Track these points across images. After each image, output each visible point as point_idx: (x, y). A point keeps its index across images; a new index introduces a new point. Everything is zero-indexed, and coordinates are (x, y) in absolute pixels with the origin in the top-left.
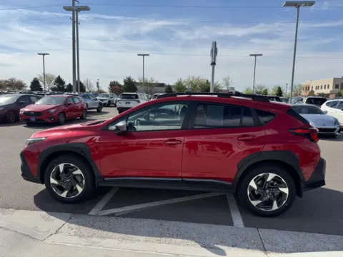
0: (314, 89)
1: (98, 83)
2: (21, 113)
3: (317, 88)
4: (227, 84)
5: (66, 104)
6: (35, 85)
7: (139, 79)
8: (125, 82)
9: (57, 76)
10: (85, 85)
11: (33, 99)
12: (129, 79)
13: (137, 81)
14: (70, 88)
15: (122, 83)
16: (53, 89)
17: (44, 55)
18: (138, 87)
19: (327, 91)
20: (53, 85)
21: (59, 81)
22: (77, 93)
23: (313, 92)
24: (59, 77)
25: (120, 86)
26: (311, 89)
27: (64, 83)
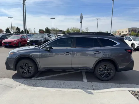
0: (121, 33)
1: (34, 30)
2: (2, 42)
3: (122, 32)
4: (87, 30)
5: (21, 39)
6: (8, 30)
7: (51, 28)
8: (45, 29)
9: (17, 27)
10: (29, 31)
11: (7, 37)
12: (47, 28)
13: (51, 29)
14: (22, 32)
15: (44, 30)
16: (16, 33)
17: (11, 18)
18: (51, 31)
19: (126, 33)
20: (15, 31)
21: (18, 29)
22: (25, 34)
23: (120, 34)
24: (18, 27)
25: (43, 31)
26: (120, 33)
27: (20, 30)
